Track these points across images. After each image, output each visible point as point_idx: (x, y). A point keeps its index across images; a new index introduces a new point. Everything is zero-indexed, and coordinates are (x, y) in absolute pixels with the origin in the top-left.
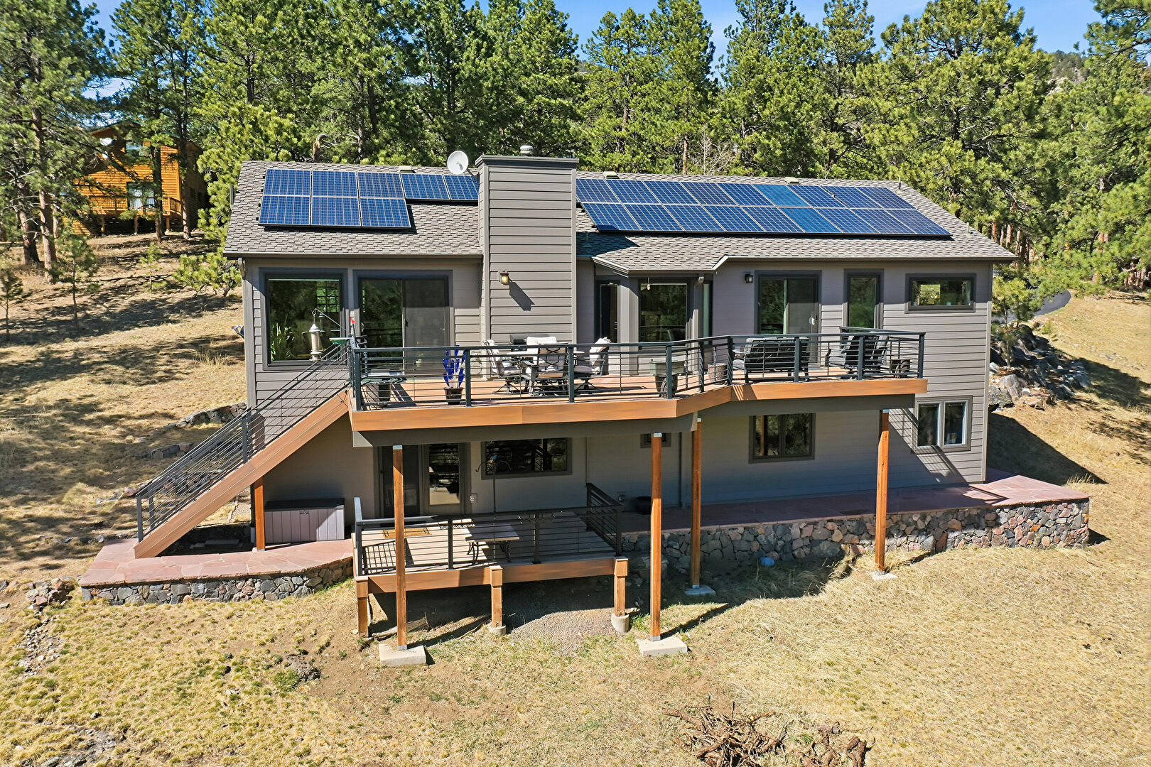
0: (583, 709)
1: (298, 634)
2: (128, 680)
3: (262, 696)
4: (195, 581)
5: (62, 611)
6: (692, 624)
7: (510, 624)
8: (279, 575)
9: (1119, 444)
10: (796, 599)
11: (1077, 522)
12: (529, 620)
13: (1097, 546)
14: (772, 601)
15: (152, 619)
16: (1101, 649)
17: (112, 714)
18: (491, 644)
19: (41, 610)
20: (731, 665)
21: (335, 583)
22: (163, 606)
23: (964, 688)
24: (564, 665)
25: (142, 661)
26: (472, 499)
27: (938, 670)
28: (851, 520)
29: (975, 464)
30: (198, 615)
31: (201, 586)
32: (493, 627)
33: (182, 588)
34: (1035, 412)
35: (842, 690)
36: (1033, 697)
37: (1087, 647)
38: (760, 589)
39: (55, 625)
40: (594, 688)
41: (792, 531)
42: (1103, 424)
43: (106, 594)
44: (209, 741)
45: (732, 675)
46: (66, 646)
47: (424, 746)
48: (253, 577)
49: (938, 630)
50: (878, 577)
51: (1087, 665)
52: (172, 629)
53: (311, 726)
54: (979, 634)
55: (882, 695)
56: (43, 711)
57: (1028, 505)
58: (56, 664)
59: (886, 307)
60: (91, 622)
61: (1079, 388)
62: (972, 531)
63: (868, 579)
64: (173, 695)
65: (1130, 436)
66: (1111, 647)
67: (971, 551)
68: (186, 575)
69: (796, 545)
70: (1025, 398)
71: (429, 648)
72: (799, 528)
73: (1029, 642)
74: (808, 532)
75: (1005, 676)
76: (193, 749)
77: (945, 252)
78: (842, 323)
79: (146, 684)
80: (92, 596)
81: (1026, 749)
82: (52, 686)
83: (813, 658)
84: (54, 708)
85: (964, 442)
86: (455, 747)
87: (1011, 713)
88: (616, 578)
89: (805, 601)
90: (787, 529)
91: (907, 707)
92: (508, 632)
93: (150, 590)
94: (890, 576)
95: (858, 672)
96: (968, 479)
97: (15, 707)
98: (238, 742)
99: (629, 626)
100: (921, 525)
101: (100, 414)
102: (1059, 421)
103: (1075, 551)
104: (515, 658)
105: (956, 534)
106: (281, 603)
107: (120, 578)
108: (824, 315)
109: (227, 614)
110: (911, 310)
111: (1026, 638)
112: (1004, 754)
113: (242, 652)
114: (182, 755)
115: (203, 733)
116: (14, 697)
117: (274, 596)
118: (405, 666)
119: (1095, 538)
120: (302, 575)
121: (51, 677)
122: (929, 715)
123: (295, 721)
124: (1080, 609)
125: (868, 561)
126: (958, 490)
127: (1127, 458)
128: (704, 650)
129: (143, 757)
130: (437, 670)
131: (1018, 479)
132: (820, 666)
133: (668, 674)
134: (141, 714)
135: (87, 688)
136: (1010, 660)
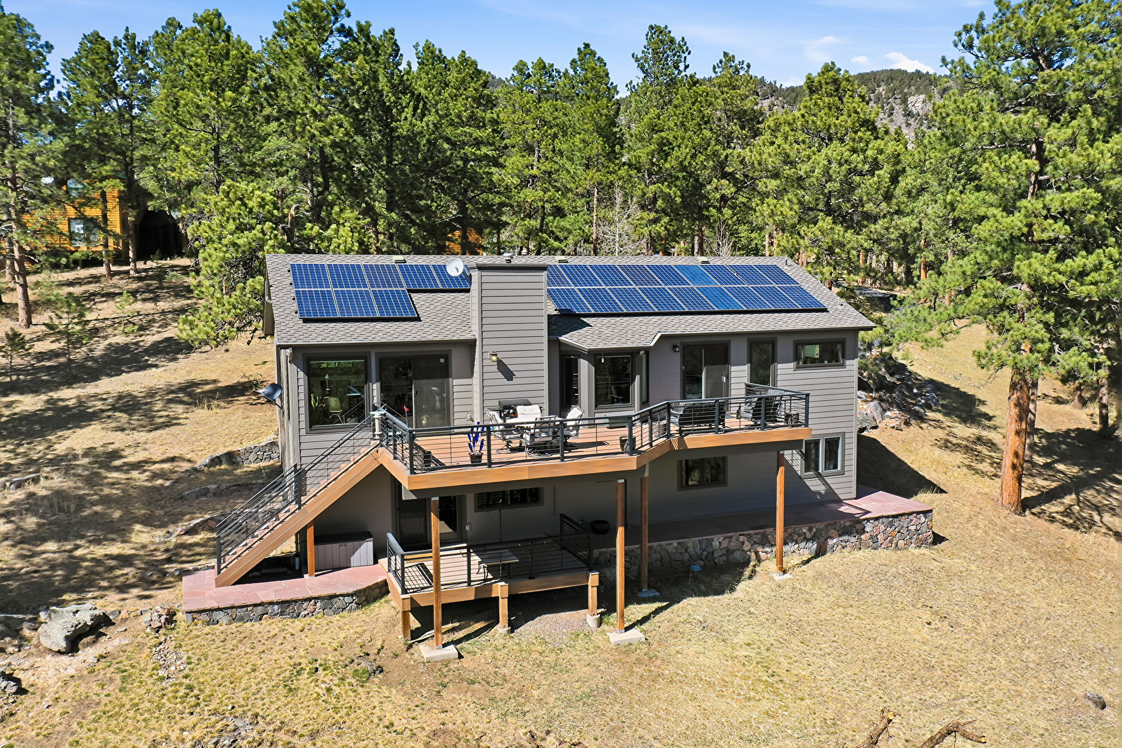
0: (577, 685)
1: (359, 641)
2: (244, 681)
3: (348, 687)
4: (272, 603)
5: (174, 632)
6: (645, 620)
7: (513, 626)
8: (336, 596)
9: (959, 457)
10: (720, 597)
11: (924, 529)
12: (526, 622)
13: (939, 545)
14: (702, 598)
15: (243, 635)
16: (939, 625)
17: (243, 706)
18: (502, 641)
19: (157, 632)
20: (678, 648)
21: (375, 600)
22: (248, 624)
23: (843, 658)
24: (558, 654)
25: (250, 666)
26: (467, 528)
27: (825, 645)
28: (757, 534)
29: (848, 485)
30: (277, 630)
31: (276, 607)
32: (501, 628)
33: (261, 609)
34: (895, 432)
35: (758, 663)
36: (891, 662)
37: (929, 624)
38: (693, 590)
39: (174, 643)
40: (583, 671)
41: (714, 544)
42: (947, 441)
43: (204, 617)
44: (320, 721)
45: (679, 656)
46: (189, 658)
47: (472, 716)
48: (315, 598)
49: (823, 616)
50: (779, 578)
51: (928, 637)
52: (263, 641)
53: (388, 706)
54: (853, 618)
55: (785, 665)
56: (192, 707)
57: (888, 517)
58: (187, 671)
59: (780, 366)
60: (199, 640)
61: (930, 408)
62: (846, 538)
63: (772, 579)
64: (282, 691)
65: (967, 449)
66: (946, 623)
67: (847, 554)
68: (264, 600)
69: (716, 555)
70: (887, 420)
71: (458, 646)
72: (718, 541)
73: (889, 621)
74: (725, 544)
75: (871, 647)
76: (310, 728)
77: (822, 323)
78: (746, 380)
79: (259, 683)
80: (193, 619)
81: (885, 698)
82: (191, 688)
83: (736, 641)
84: (198, 704)
85: (839, 468)
86: (494, 715)
87: (875, 673)
88: (590, 588)
89: (726, 597)
90: (710, 542)
91: (804, 673)
92: (512, 631)
93: (238, 612)
94: (787, 576)
95: (768, 650)
96: (842, 497)
97: (168, 705)
98: (341, 721)
99: (600, 623)
100: (809, 535)
101: (125, 460)
102: (914, 440)
103: (924, 550)
104: (521, 651)
105: (835, 541)
106: (337, 617)
107: (215, 605)
108: (733, 375)
109: (300, 628)
110: (798, 368)
111: (886, 619)
112: (871, 702)
113: (323, 656)
114: (305, 732)
115: (315, 716)
116: (166, 698)
117: (331, 612)
118: (442, 661)
119: (938, 539)
120: (351, 595)
121: (187, 681)
122: (819, 677)
123: (376, 704)
124: (925, 595)
125: (770, 565)
126: (835, 505)
127: (965, 470)
128: (657, 638)
129: (276, 734)
130: (467, 662)
131: (880, 495)
132: (741, 647)
133: (634, 657)
134: (264, 704)
135: (217, 688)
136: (874, 636)
